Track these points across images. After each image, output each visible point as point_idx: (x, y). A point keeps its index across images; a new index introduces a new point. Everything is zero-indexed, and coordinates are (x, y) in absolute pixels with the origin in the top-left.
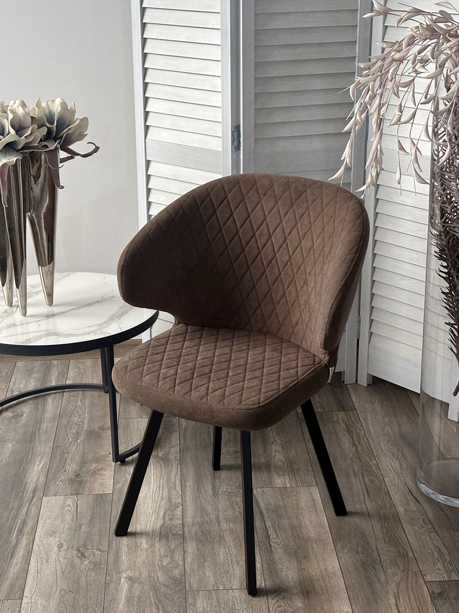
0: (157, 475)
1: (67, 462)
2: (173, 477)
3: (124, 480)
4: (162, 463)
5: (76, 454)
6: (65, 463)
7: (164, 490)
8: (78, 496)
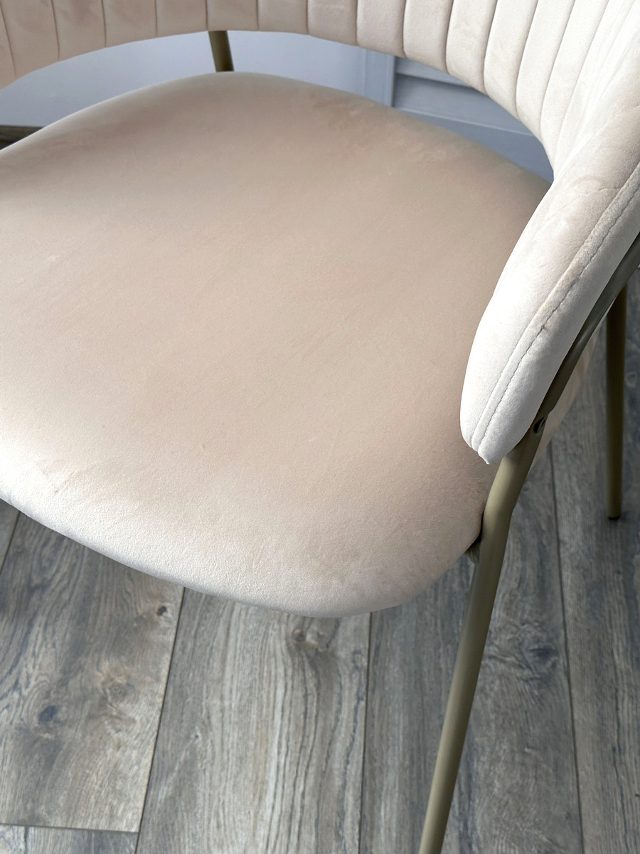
0: (291, 743)
1: (32, 637)
2: (337, 765)
3: (186, 762)
4: (311, 684)
5: (65, 596)
6: (24, 643)
7: (305, 836)
8: (32, 830)
